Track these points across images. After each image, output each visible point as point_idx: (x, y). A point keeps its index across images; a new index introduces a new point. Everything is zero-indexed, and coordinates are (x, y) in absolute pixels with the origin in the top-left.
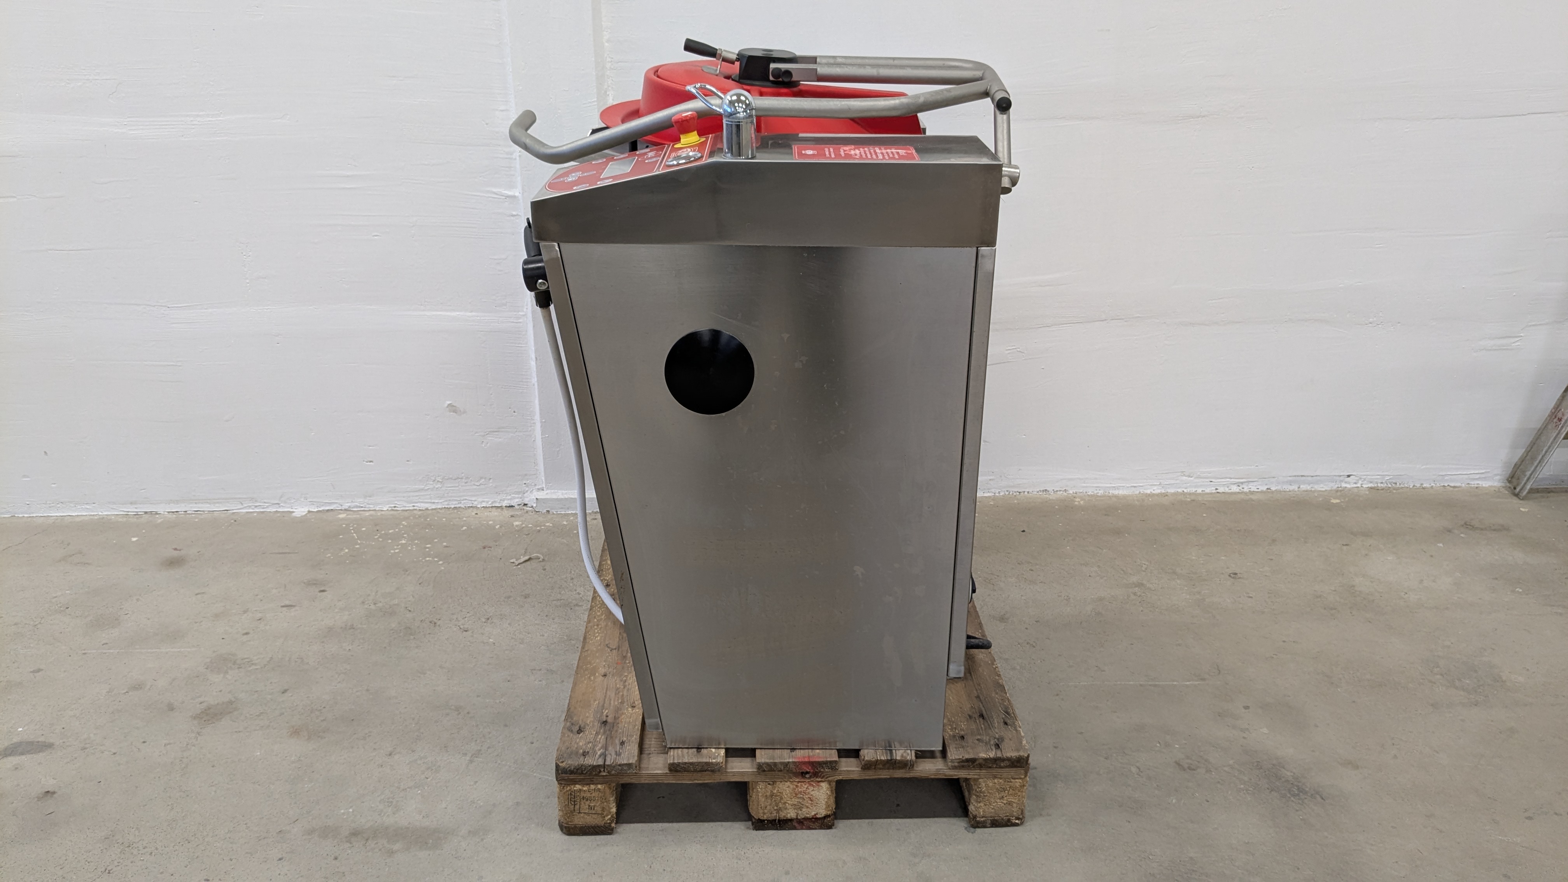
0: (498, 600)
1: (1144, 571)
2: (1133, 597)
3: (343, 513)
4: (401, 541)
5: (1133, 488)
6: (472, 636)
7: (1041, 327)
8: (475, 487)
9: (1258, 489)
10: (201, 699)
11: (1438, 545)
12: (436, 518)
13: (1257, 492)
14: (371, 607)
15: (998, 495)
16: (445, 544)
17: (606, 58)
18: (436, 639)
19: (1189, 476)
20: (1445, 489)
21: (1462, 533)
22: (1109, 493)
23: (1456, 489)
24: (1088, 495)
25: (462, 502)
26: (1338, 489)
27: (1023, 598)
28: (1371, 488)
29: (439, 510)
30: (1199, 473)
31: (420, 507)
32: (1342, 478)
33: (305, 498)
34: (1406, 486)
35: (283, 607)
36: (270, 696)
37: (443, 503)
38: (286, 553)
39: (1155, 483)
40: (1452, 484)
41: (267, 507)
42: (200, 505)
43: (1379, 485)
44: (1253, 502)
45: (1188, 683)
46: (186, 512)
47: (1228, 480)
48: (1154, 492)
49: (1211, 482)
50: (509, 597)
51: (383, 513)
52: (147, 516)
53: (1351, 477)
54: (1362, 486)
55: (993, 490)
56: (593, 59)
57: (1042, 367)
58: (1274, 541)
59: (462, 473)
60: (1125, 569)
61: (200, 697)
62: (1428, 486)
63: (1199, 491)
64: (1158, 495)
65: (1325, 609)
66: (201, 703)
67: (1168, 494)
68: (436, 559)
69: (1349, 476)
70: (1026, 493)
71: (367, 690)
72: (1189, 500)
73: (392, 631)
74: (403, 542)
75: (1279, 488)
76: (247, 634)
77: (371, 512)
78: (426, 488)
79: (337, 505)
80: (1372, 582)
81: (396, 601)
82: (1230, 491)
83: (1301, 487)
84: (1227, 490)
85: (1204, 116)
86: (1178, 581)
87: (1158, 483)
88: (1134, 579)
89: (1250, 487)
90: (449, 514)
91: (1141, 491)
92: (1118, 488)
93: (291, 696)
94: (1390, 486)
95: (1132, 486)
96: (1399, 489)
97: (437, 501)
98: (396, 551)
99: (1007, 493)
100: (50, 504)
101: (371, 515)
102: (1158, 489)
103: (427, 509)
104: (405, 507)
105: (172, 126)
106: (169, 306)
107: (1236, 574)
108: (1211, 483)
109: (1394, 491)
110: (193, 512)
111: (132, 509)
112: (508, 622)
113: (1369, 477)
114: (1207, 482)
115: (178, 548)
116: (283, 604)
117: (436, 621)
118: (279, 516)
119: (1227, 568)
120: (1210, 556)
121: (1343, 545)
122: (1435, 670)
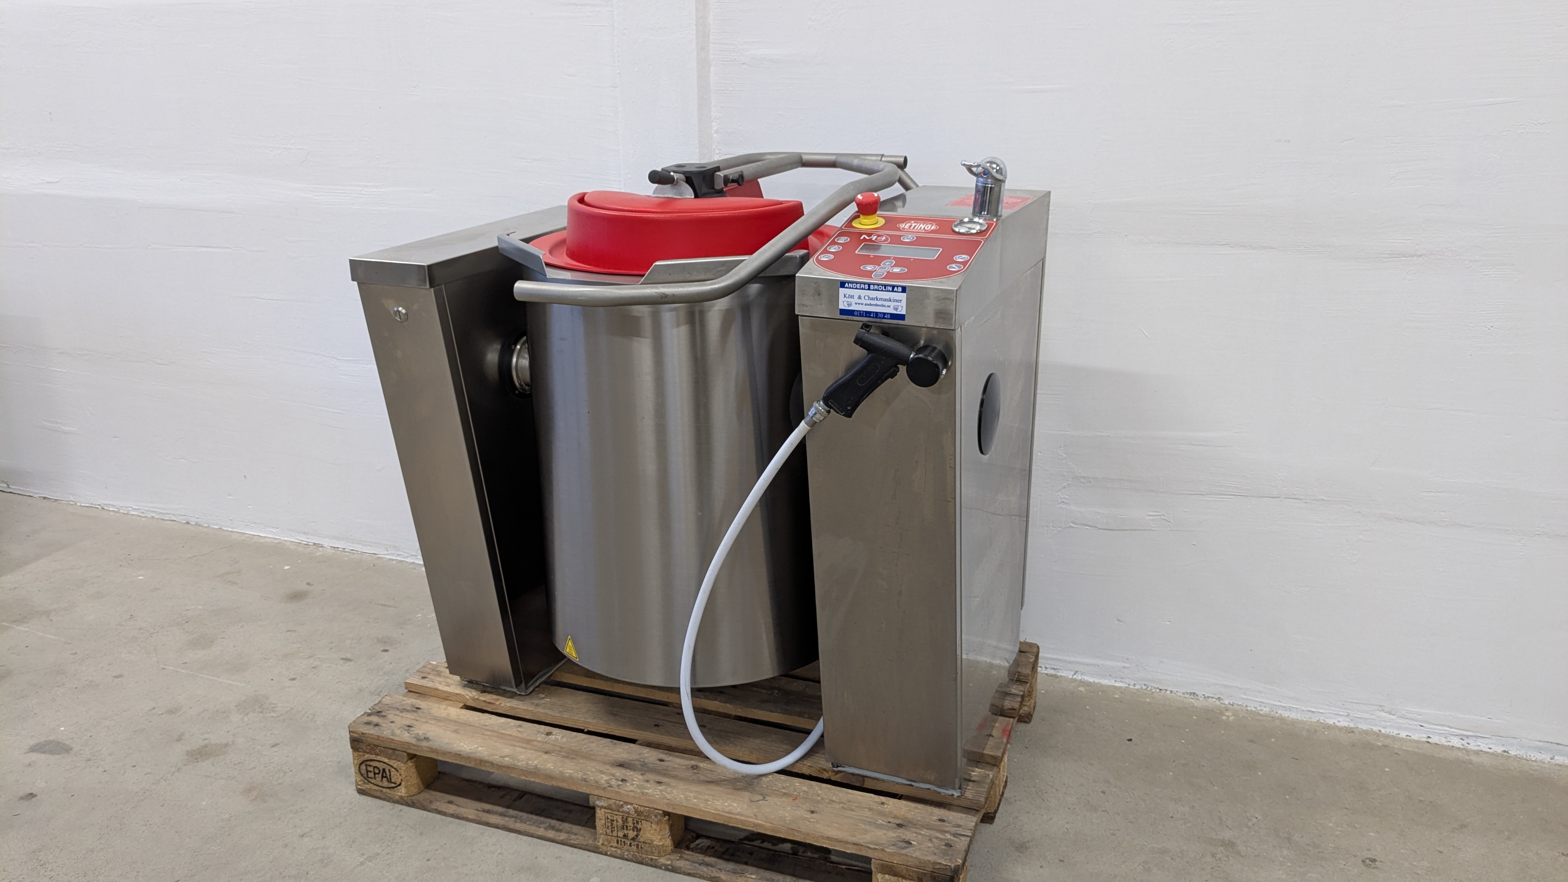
1: (1249, 827)
2: (1208, 859)
5: (1310, 713)
7: (1192, 494)
9: (1490, 748)
10: (207, 736)
13: (1487, 753)
15: (1132, 687)
19: (1390, 714)
22: (1277, 713)
24: (1247, 710)
27: (1066, 826)
30: (1403, 712)
35: (342, 659)
36: (260, 747)
38: (387, 606)
39: (1341, 713)
41: (407, 557)
42: (355, 545)
44: (1471, 766)
46: (344, 549)
47: (1447, 728)
48: (1338, 724)
49: (1422, 726)
52: (314, 547)
55: (1127, 681)
57: (1194, 543)
58: (1463, 826)
60: (1224, 818)
61: (208, 733)
63: (1403, 735)
64: (1341, 729)
66: (205, 740)
67: (1355, 730)
70: (1168, 692)
72: (1380, 744)
75: (1521, 753)
76: (294, 679)
82: (1448, 744)
83: (1556, 758)
84: (1443, 741)
85: (1420, 256)
86: (1285, 852)
87: (1346, 714)
88: (1227, 835)
89: (1479, 744)
91: (1322, 718)
93: (276, 751)
99: (1144, 687)
100: (247, 522)
102: (1346, 721)
105: (345, 195)
106: (340, 358)
107: (1374, 861)
108: (1422, 728)
111: (304, 539)
114: (1416, 725)
115: (311, 583)
116: (344, 657)
119: (1368, 850)
120: (1355, 828)
121: (1563, 854)
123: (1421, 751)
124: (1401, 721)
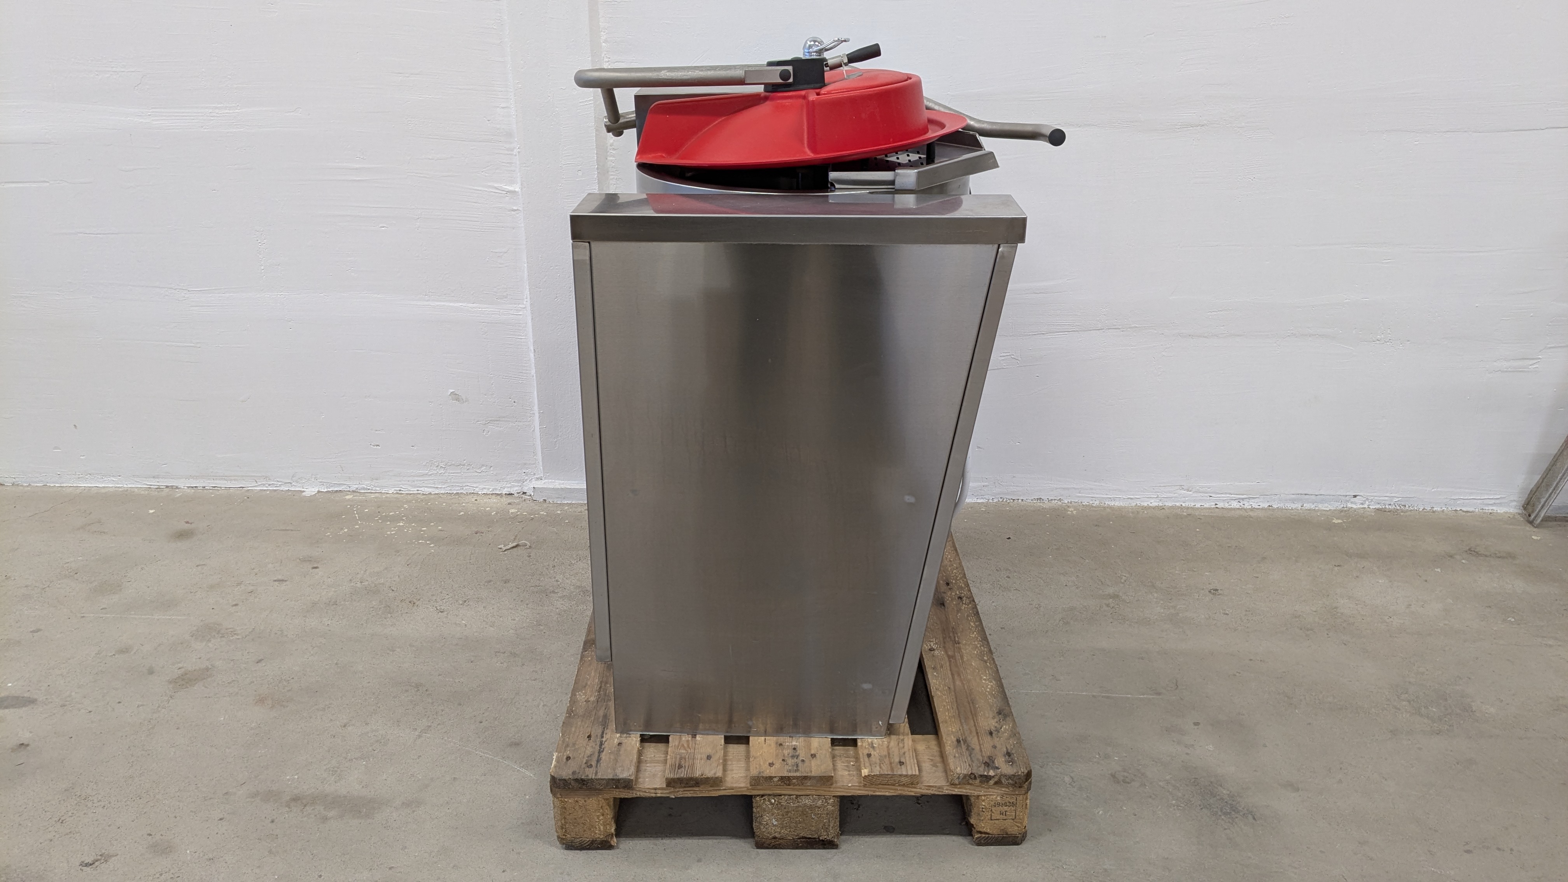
0: (478, 584)
1: (1123, 583)
2: (1106, 608)
3: (351, 495)
4: (400, 523)
5: (1130, 500)
6: (447, 617)
7: (1035, 335)
8: (476, 474)
9: (1260, 506)
10: (180, 665)
11: (1436, 569)
12: (437, 503)
13: (1258, 509)
14: (357, 585)
15: (991, 501)
16: (440, 528)
18: (412, 618)
19: (1188, 490)
20: (1457, 513)
21: (1463, 559)
22: (1105, 504)
23: (1469, 514)
24: (1083, 505)
25: (464, 488)
26: (1343, 509)
27: (993, 604)
28: (1378, 509)
29: (441, 495)
30: (1198, 487)
31: (424, 492)
32: (1347, 498)
33: (315, 478)
34: (1416, 508)
35: (275, 581)
36: (245, 666)
37: (447, 489)
38: (288, 530)
39: (1152, 496)
40: (1464, 509)
41: (280, 486)
42: (218, 482)
43: (1387, 507)
44: (1251, 519)
45: (1142, 696)
46: (204, 487)
47: (1228, 495)
48: (1151, 505)
49: (1211, 496)
50: (490, 581)
51: (388, 495)
52: (168, 490)
53: (1358, 497)
54: (1368, 507)
55: (986, 497)
56: (590, 59)
57: (1037, 375)
58: (1264, 558)
59: (464, 460)
60: (1103, 580)
61: (180, 662)
62: (1439, 509)
63: (1198, 505)
64: (1154, 508)
65: (1301, 629)
66: (180, 669)
67: (1165, 507)
68: (428, 542)
69: (1355, 496)
70: (1020, 501)
71: (337, 664)
72: (1185, 514)
73: (372, 609)
74: (401, 524)
75: (1281, 505)
76: (236, 605)
77: (377, 495)
78: (430, 473)
79: (345, 486)
80: (1357, 604)
81: (382, 581)
82: (1230, 507)
83: (1304, 505)
84: (1227, 506)
85: (1203, 125)
86: (1156, 595)
87: (1156, 496)
88: (1110, 591)
89: (1251, 503)
90: (450, 499)
91: (1138, 503)
92: (1114, 499)
93: (265, 666)
94: (1398, 508)
95: (1129, 498)
96: (1406, 512)
97: (440, 486)
98: (392, 533)
99: (1001, 500)
100: (79, 475)
101: (376, 498)
102: (1156, 502)
103: (430, 494)
104: (410, 490)
105: (192, 118)
106: (189, 290)
107: (1217, 590)
108: (1211, 498)
109: (1402, 514)
110: (211, 488)
111: (154, 483)
112: (484, 605)
113: (1376, 498)
114: (1206, 496)
115: (190, 522)
116: (275, 579)
117: (415, 601)
118: (290, 495)
119: (1209, 584)
120: (1194, 571)
121: (1335, 566)
122: (1403, 696)
123: (1215, 514)
124: (1195, 495)
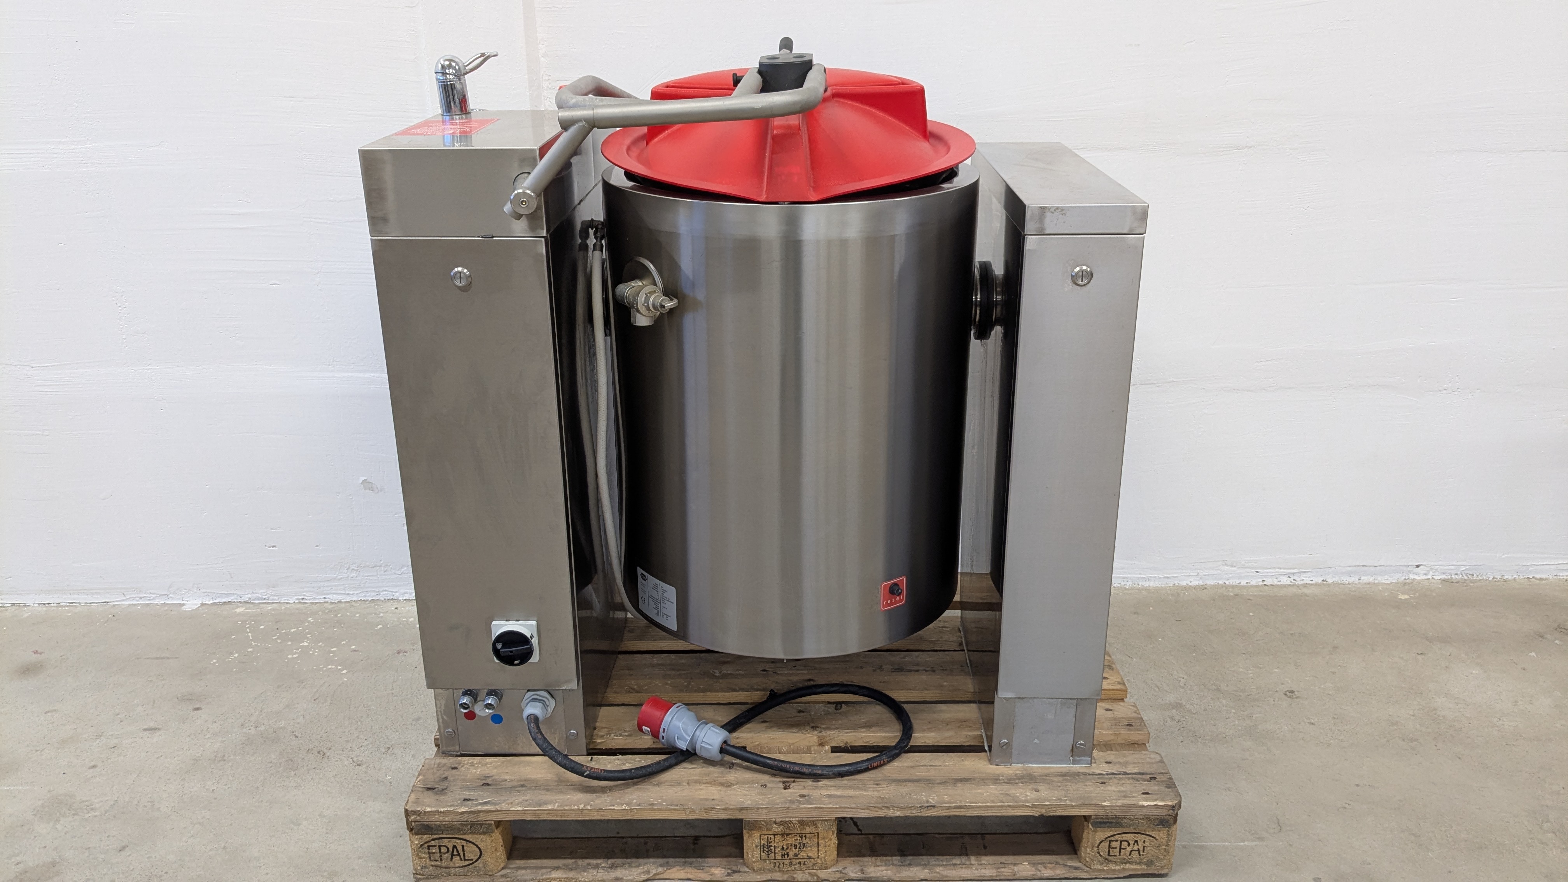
0: (403, 723)
1: (1183, 688)
2: (1170, 722)
3: (242, 607)
4: (303, 642)
5: (1166, 579)
6: (366, 772)
8: (396, 576)
9: (1312, 580)
10: (19, 859)
11: (1530, 654)
12: (348, 614)
14: (250, 731)
16: (353, 647)
17: (543, 75)
18: (321, 776)
19: (1232, 566)
20: (1530, 581)
21: (1556, 639)
23: (1544, 582)
25: (382, 593)
26: (1406, 581)
28: (1444, 580)
29: (353, 603)
30: (1243, 562)
31: (332, 599)
32: (1409, 569)
33: (198, 588)
34: (1485, 578)
35: (145, 730)
36: (103, 856)
37: (360, 595)
38: (164, 658)
39: (1192, 574)
40: (1538, 576)
41: (154, 599)
42: (76, 596)
43: (1453, 576)
44: (1307, 598)
45: (1242, 844)
46: (59, 604)
47: (1277, 570)
48: (1190, 584)
49: (1257, 572)
50: (418, 719)
51: (288, 606)
52: (14, 608)
53: (1421, 567)
54: (1433, 578)
56: (526, 77)
58: (1335, 648)
59: (381, 560)
60: (1160, 686)
61: (18, 855)
62: (1510, 578)
63: (1243, 583)
64: (1195, 588)
65: (1404, 740)
66: (17, 864)
67: (1206, 587)
68: (339, 668)
69: (1418, 566)
71: (224, 848)
72: (1232, 594)
73: (271, 765)
74: (306, 644)
75: (1336, 579)
76: (94, 767)
77: (274, 605)
78: (339, 577)
79: (235, 596)
80: (1457, 704)
81: (282, 724)
82: (1279, 583)
83: (1362, 578)
84: (1276, 582)
85: (1251, 147)
86: (1224, 702)
87: (1196, 574)
88: (1171, 698)
89: (1303, 578)
90: (365, 608)
91: (1176, 582)
92: (1149, 579)
93: (129, 856)
94: (1466, 578)
95: (1165, 577)
96: (1476, 582)
97: (351, 593)
98: (295, 656)
101: (274, 610)
102: (1195, 580)
103: (340, 602)
104: (315, 598)
105: (32, 156)
106: (33, 365)
107: (1292, 692)
108: (1258, 574)
109: (1472, 585)
110: (68, 604)
112: (412, 753)
113: (1441, 567)
114: (1253, 572)
115: (39, 651)
116: (146, 727)
117: (325, 750)
118: (166, 610)
119: (1282, 684)
120: (1261, 668)
121: (1418, 654)
122: (1546, 826)
123: (1265, 593)
124: (1241, 571)
